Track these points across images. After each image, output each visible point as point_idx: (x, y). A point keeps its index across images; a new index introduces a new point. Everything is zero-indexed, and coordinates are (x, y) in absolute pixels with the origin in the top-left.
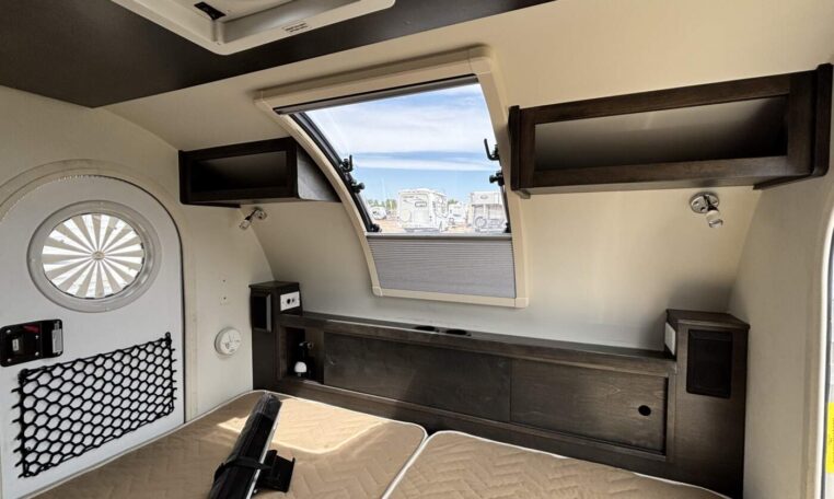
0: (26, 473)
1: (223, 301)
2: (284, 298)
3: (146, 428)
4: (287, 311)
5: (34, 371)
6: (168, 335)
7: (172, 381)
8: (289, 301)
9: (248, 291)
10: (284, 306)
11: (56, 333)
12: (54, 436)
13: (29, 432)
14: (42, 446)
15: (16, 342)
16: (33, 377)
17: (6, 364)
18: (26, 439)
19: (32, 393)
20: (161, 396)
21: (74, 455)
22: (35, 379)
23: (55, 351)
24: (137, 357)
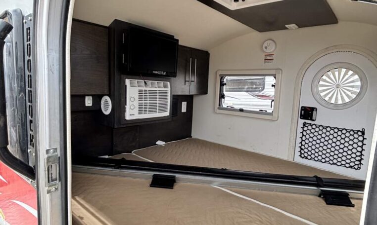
6: (363, 130)
7: (362, 155)
11: (314, 112)
12: (310, 149)
13: (303, 143)
14: (306, 150)
15: (303, 112)
16: (307, 125)
17: (301, 118)
18: (302, 145)
19: (305, 131)
20: (354, 158)
21: (315, 160)
22: (307, 127)
23: (314, 118)
24: (344, 134)
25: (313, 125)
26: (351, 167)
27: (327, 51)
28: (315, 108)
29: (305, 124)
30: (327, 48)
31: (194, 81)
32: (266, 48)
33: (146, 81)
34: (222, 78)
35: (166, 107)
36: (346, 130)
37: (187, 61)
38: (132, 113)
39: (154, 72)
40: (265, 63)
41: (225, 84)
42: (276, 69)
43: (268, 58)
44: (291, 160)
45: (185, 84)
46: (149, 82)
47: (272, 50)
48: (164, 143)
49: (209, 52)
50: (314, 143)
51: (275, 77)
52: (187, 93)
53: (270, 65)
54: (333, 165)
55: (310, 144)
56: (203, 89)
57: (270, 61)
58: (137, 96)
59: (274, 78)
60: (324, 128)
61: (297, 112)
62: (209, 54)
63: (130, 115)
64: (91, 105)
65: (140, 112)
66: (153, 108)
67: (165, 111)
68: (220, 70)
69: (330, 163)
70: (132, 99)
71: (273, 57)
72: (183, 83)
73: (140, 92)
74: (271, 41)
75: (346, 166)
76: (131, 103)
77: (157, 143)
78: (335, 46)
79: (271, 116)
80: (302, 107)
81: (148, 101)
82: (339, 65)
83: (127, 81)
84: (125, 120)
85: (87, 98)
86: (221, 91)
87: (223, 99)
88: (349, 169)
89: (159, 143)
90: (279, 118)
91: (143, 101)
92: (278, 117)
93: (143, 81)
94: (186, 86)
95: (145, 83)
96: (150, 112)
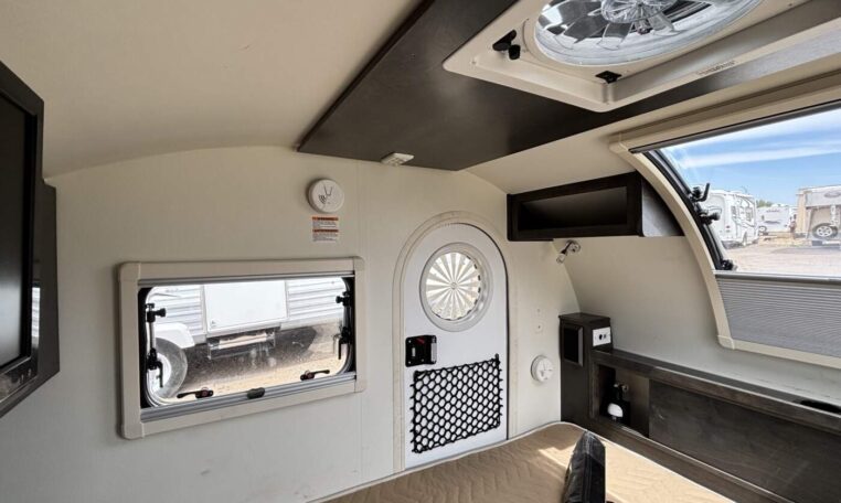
0: (415, 450)
1: (538, 330)
2: (596, 333)
3: (481, 435)
4: (598, 347)
5: (421, 373)
6: (497, 356)
7: (499, 398)
8: (600, 337)
9: (557, 322)
10: (596, 342)
11: (433, 345)
12: (430, 426)
13: (418, 419)
14: (424, 432)
15: (414, 350)
16: (421, 377)
17: (406, 365)
18: (416, 424)
19: (419, 390)
21: (440, 445)
22: (421, 380)
23: (432, 359)
24: (476, 373)
25: (431, 371)
26: (490, 427)
28: (432, 337)
29: (416, 376)
32: (323, 199)
36: (477, 364)
40: (316, 239)
43: (324, 225)
44: (402, 470)
50: (436, 409)
53: (330, 245)
55: (430, 415)
57: (329, 235)
69: (463, 437)
71: (337, 226)
74: (333, 184)
75: (483, 430)
79: (353, 383)
80: (408, 339)
88: (488, 432)
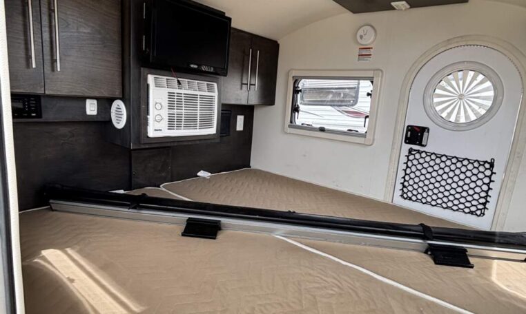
6: (493, 161)
7: (488, 195)
11: (425, 134)
12: (416, 186)
13: (407, 178)
14: (410, 188)
15: (409, 133)
16: (413, 153)
17: (406, 142)
18: (405, 181)
19: (411, 161)
20: (477, 200)
21: (422, 202)
22: (414, 154)
23: (423, 143)
24: (466, 166)
25: (423, 152)
26: (471, 213)
27: (449, 44)
28: (426, 128)
29: (410, 151)
30: (448, 40)
31: (255, 85)
32: (361, 37)
33: (179, 79)
34: (296, 82)
35: (211, 120)
36: (468, 160)
37: (245, 54)
38: (158, 126)
39: (192, 66)
40: (359, 60)
41: (300, 91)
42: (374, 70)
43: (364, 52)
44: (389, 201)
45: (241, 88)
46: (185, 81)
47: (370, 41)
48: (210, 174)
49: (279, 42)
50: (422, 178)
51: (372, 82)
52: (244, 102)
53: (365, 63)
54: (446, 210)
55: (417, 180)
56: (268, 97)
57: (366, 58)
58: (165, 102)
59: (370, 83)
60: (437, 157)
61: (401, 133)
62: (278, 45)
63: (155, 130)
64: (95, 113)
65: (171, 127)
66: (190, 122)
67: (210, 126)
68: (293, 69)
69: (442, 207)
70: (158, 106)
71: (371, 52)
72: (239, 87)
73: (171, 95)
74: (369, 28)
75: (464, 212)
76: (157, 112)
77: (199, 174)
78: (461, 37)
79: (364, 139)
80: (408, 126)
81: (183, 111)
82: (464, 66)
83: (151, 79)
84: (148, 137)
85: (88, 102)
86: (294, 100)
87: (296, 113)
88: (468, 215)
89: (202, 174)
90: (375, 142)
91: (176, 111)
92: (374, 140)
93: (176, 79)
94: (243, 91)
95: (179, 83)
96: (187, 127)
